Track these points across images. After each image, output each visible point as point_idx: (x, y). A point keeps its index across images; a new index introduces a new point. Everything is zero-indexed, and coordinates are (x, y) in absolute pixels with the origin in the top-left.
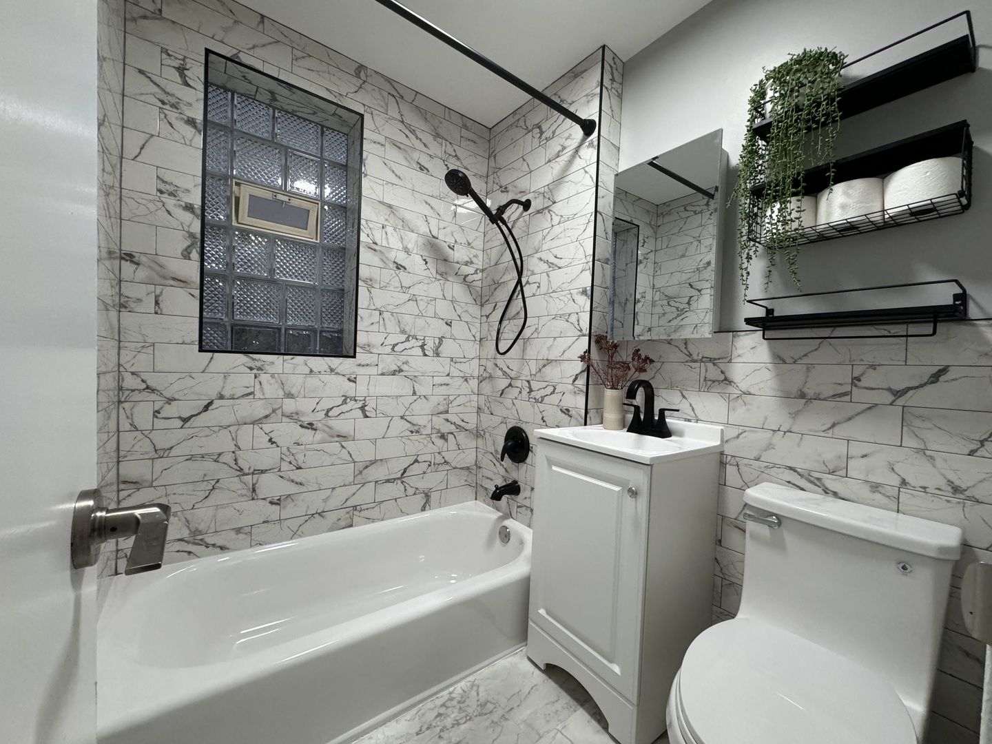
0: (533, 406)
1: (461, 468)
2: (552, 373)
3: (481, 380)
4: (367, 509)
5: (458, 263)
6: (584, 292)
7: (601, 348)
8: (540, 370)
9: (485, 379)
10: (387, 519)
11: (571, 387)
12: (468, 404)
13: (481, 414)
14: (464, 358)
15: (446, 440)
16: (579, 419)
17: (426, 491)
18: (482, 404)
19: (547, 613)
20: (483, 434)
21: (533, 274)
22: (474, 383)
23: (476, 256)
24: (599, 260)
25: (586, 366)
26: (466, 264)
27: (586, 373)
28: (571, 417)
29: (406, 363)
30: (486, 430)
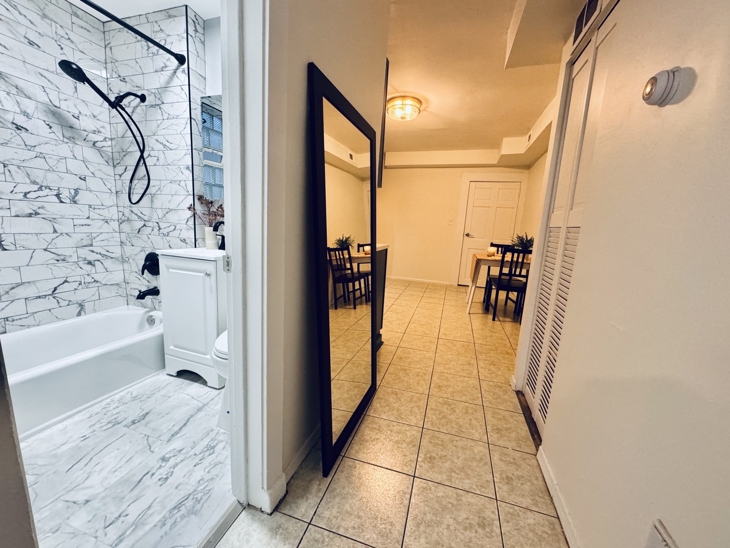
0: (162, 239)
1: (110, 285)
2: (172, 217)
3: (121, 222)
4: (20, 319)
5: (85, 130)
6: (188, 168)
7: (202, 203)
8: (165, 215)
9: (124, 221)
10: (42, 325)
11: (185, 226)
12: (112, 239)
13: (124, 246)
14: (103, 205)
15: (94, 265)
16: (192, 244)
17: (79, 302)
18: (123, 239)
19: (175, 347)
20: (127, 260)
21: (153, 150)
22: (115, 225)
23: (103, 127)
24: (196, 149)
25: (193, 213)
26: (94, 132)
27: (193, 217)
28: (187, 243)
29: (42, 208)
30: (130, 257)
